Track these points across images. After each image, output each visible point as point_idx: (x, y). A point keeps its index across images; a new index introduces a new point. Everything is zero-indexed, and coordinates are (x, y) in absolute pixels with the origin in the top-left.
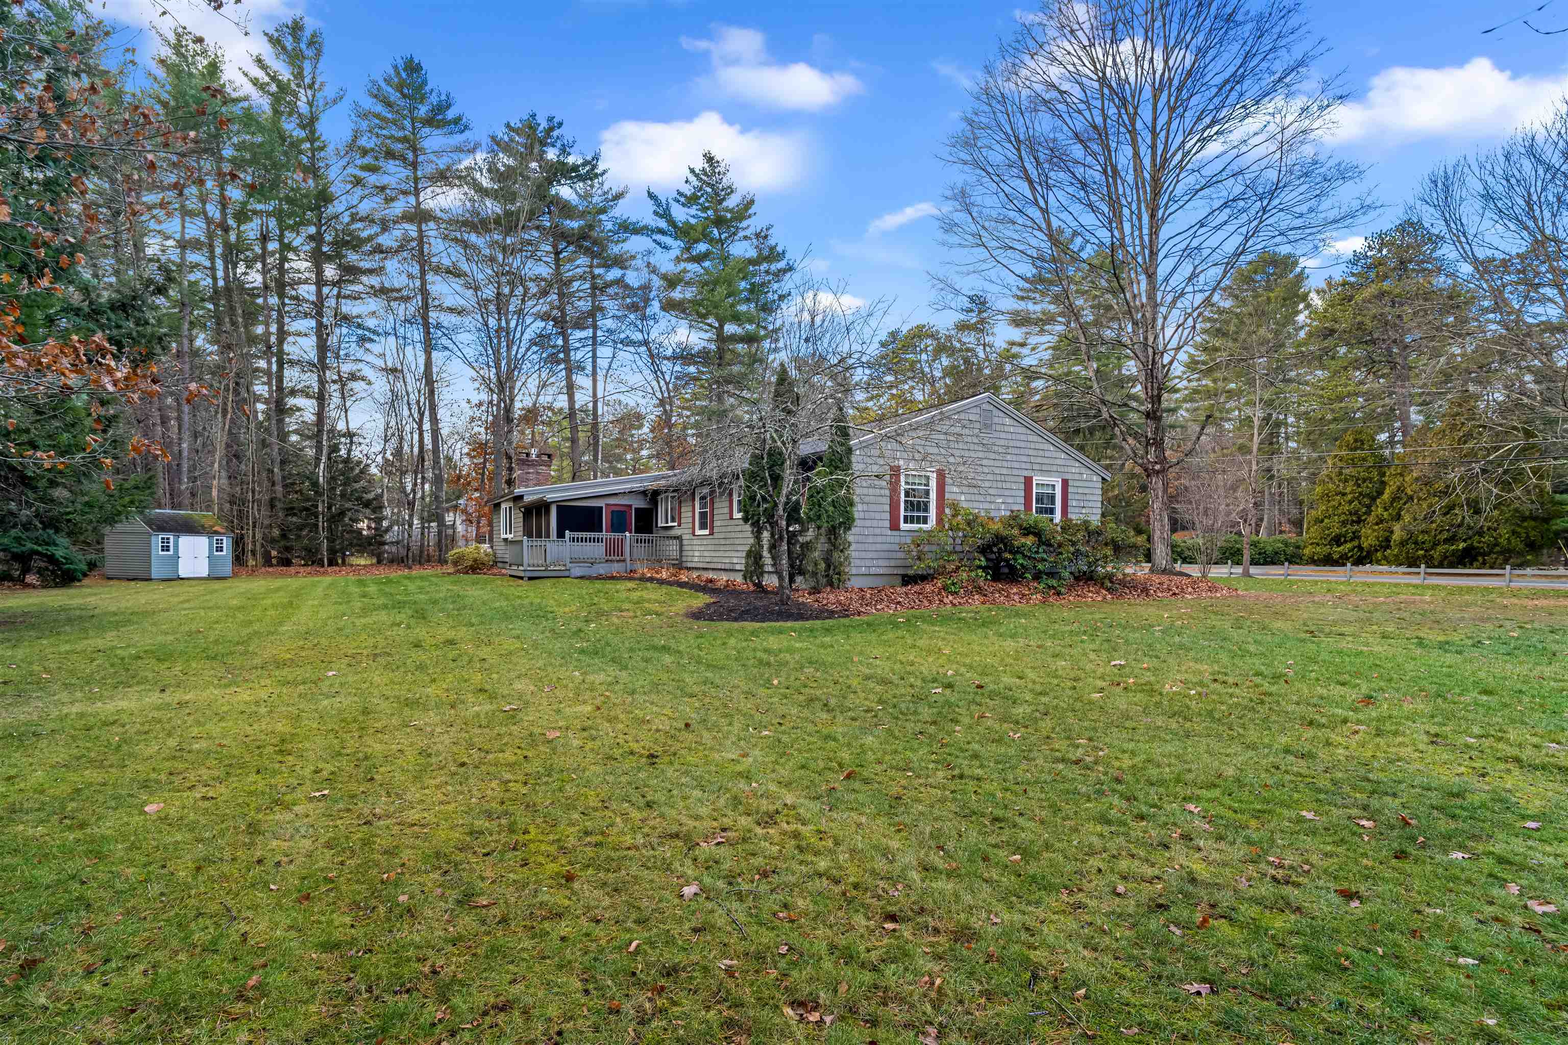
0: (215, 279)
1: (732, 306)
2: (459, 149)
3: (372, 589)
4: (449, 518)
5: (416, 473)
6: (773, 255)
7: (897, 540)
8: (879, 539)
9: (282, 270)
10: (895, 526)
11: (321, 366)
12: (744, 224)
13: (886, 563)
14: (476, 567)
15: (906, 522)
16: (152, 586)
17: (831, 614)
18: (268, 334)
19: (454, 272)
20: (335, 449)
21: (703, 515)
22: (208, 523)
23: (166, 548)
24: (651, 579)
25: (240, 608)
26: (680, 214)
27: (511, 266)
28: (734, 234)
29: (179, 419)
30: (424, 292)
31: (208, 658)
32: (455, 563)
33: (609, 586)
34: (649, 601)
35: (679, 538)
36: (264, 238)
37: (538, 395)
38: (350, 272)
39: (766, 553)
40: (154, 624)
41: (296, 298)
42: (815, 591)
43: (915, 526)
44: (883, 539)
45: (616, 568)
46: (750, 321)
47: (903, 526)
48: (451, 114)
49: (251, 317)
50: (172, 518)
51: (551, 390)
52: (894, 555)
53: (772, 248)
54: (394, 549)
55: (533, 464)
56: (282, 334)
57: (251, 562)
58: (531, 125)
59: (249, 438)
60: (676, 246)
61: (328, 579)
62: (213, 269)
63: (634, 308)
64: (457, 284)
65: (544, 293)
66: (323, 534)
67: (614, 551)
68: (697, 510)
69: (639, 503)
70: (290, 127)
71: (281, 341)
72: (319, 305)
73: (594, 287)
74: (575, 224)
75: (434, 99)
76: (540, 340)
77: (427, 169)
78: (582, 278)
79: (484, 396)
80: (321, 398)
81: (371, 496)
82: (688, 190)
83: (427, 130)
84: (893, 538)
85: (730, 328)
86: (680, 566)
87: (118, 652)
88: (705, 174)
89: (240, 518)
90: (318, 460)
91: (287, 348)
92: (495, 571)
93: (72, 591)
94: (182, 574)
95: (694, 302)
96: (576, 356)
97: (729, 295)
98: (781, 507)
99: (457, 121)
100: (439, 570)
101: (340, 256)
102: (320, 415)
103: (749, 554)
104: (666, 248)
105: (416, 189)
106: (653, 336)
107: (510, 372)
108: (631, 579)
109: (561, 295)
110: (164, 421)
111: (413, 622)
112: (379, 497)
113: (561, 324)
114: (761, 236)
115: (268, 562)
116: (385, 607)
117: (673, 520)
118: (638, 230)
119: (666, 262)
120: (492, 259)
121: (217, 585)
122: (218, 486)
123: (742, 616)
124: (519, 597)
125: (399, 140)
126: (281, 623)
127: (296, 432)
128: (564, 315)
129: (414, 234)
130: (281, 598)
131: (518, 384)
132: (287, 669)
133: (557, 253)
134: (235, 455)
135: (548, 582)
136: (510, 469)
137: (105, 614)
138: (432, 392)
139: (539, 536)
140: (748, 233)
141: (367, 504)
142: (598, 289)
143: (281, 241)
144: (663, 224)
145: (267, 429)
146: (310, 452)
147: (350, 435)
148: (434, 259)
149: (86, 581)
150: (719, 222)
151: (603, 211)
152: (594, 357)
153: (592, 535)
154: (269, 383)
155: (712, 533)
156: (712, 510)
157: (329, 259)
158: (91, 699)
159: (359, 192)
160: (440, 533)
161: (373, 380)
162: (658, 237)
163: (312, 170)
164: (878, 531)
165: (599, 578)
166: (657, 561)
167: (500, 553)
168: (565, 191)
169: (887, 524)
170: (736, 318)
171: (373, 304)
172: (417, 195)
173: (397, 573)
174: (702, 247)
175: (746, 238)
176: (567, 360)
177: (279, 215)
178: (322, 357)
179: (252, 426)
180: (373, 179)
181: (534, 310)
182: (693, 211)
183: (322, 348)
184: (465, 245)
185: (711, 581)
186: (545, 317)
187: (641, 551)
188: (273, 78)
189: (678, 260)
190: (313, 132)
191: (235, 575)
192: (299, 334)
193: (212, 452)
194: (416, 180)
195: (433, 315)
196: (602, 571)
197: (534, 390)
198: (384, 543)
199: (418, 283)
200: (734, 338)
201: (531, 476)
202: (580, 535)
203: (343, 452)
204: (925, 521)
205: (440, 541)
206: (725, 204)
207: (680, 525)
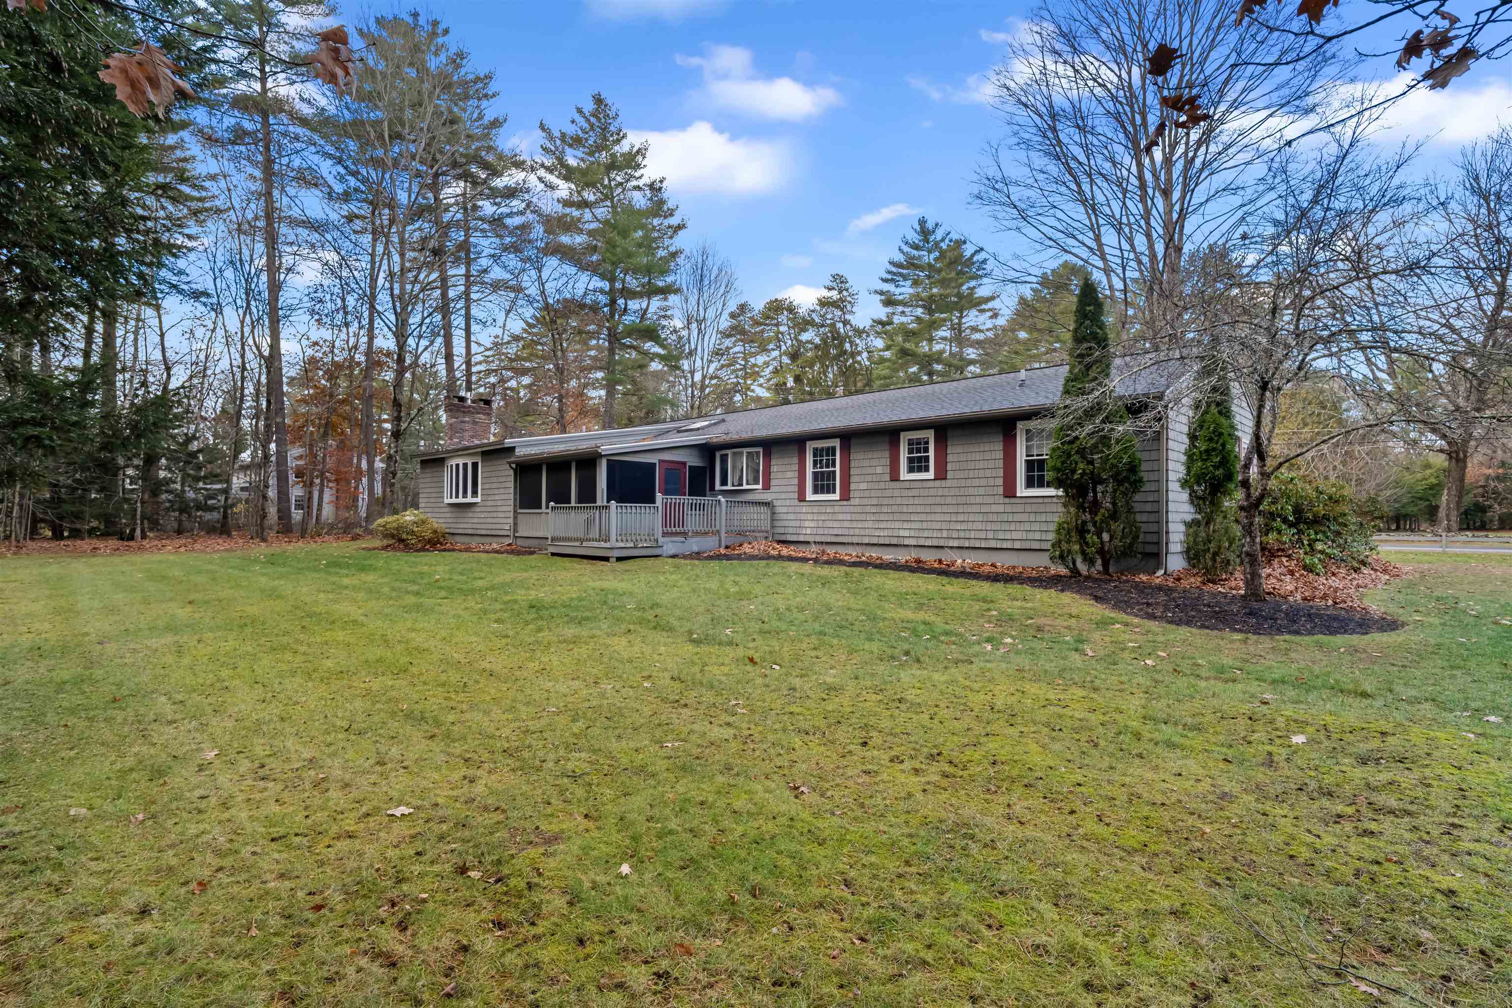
6: (665, 209)
12: (638, 173)
21: (823, 476)
35: (768, 504)
45: (710, 544)
53: (664, 202)
55: (471, 411)
60: (564, 187)
68: (809, 470)
69: (693, 460)
82: (574, 131)
86: (778, 539)
88: (594, 115)
104: (552, 187)
114: (654, 188)
117: (751, 482)
140: (640, 183)
144: (551, 161)
155: (844, 498)
156: (847, 468)
162: (543, 174)
175: (639, 187)
182: (581, 153)
189: (565, 203)
196: (696, 548)
206: (616, 149)
207: (767, 487)
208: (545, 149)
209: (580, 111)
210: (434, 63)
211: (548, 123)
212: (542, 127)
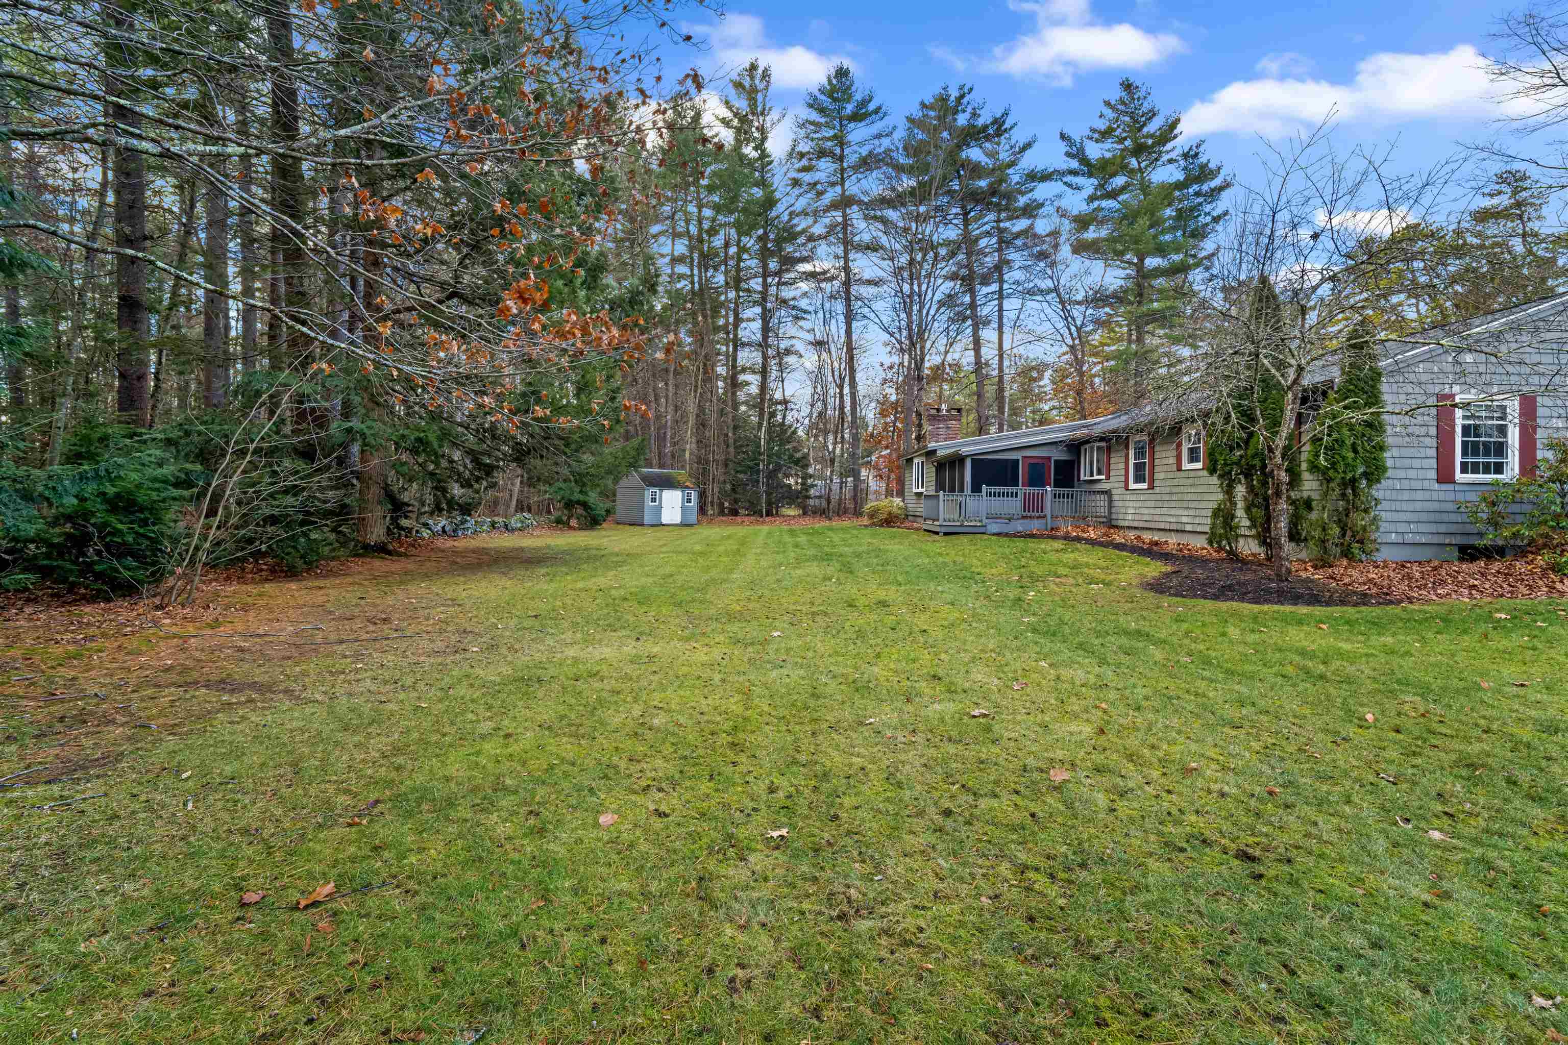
0: (692, 283)
1: (1155, 237)
2: (879, 136)
3: (802, 539)
4: (864, 472)
5: (836, 433)
6: (1204, 173)
7: (1451, 496)
8: (1420, 495)
9: (738, 269)
10: (1445, 476)
11: (763, 345)
12: (1169, 146)
13: (1433, 528)
14: (890, 521)
15: (1464, 470)
16: (646, 530)
17: (1364, 599)
18: (727, 324)
19: (872, 247)
20: (773, 415)
21: (1139, 467)
22: (681, 479)
23: (654, 500)
24: (1078, 539)
25: (702, 554)
26: (1094, 151)
27: (923, 233)
28: (1157, 160)
29: (667, 397)
30: (847, 269)
31: (675, 604)
32: (871, 516)
33: (1032, 544)
34: (1087, 565)
35: (1108, 493)
36: (727, 245)
37: (946, 353)
38: (789, 262)
39: (1240, 513)
40: (641, 566)
41: (748, 290)
42: (1322, 563)
43: (1481, 477)
44: (1427, 496)
45: (1035, 526)
46: (1177, 250)
47: (1459, 476)
48: (872, 107)
49: (716, 307)
50: (659, 476)
51: (958, 347)
52: (1445, 518)
53: (1203, 167)
54: (817, 502)
55: (944, 419)
56: (738, 320)
57: (710, 512)
58: (943, 99)
59: (712, 410)
60: (1089, 184)
61: (765, 528)
62: (692, 275)
63: (1042, 256)
64: (874, 257)
65: (953, 254)
66: (762, 488)
67: (1033, 507)
68: (1132, 462)
69: (1058, 455)
70: (749, 151)
71: (736, 326)
72: (764, 295)
73: (1001, 241)
74: (983, 184)
75: (858, 97)
76: (949, 300)
77: (852, 158)
78: (988, 234)
79: (896, 359)
80: (764, 372)
81: (798, 455)
82: (1102, 125)
83: (852, 125)
84: (1444, 492)
85: (1152, 262)
86: (1111, 524)
87: (613, 592)
88: (1122, 102)
89: (704, 475)
90: (760, 425)
91: (740, 333)
92: (907, 524)
93: (594, 533)
94: (664, 521)
95: (1110, 240)
96: (984, 311)
97: (1151, 226)
98: (1278, 453)
99: (877, 111)
100: (856, 522)
101: (780, 249)
102: (763, 387)
103: (1216, 513)
104: (1078, 188)
105: (842, 179)
106: (1062, 282)
107: (921, 333)
108: (1055, 538)
109: (969, 254)
110: (657, 400)
111: (842, 576)
112: (805, 457)
113: (969, 281)
114: (1190, 155)
115: (722, 512)
116: (815, 558)
117: (1099, 473)
118: (1045, 177)
119: (1076, 203)
120: (906, 230)
121: (686, 531)
122: (690, 448)
123: (1224, 593)
124: (940, 554)
125: (829, 139)
126: (731, 571)
127: (746, 403)
128: (972, 271)
129: (840, 219)
130: (732, 545)
131: (928, 344)
132: (737, 624)
133: (966, 214)
134: (702, 424)
135: (965, 539)
136: (920, 426)
137: (612, 554)
138: (851, 358)
139: (952, 490)
140: (1173, 155)
141: (797, 462)
142: (1005, 241)
143: (738, 245)
144: (1074, 164)
145: (724, 402)
146: (754, 419)
147: (785, 402)
148: (857, 238)
149: (604, 525)
150: (1139, 150)
151: (1012, 164)
152: (1001, 310)
153: (1005, 489)
154: (726, 365)
155: (1151, 487)
156: (1152, 460)
157: (772, 254)
158: (588, 641)
159: (797, 191)
160: (855, 487)
161: (802, 352)
162: (1069, 179)
163: (763, 183)
164: (1417, 485)
165: (1017, 535)
166: (1081, 518)
167: (911, 507)
168: (974, 154)
169: (1433, 475)
170: (1161, 250)
171: (804, 286)
172: (842, 184)
173: (820, 524)
174: (1120, 181)
175: (1170, 161)
176: (974, 316)
177: (738, 225)
178: (765, 337)
179: (714, 399)
180: (807, 177)
181: (944, 272)
182: (1109, 144)
183: (766, 329)
184: (884, 221)
185: (1156, 544)
186: (953, 277)
187: (1064, 507)
188: (736, 115)
189: (1091, 199)
190: (763, 151)
191: (699, 522)
192: (749, 320)
193: (686, 422)
194: (843, 170)
195: (855, 289)
196: (1020, 529)
197: (942, 349)
198: (809, 497)
199: (842, 262)
200: (1158, 272)
201: (941, 431)
202: (997, 489)
203: (779, 418)
204: (1499, 469)
205: (855, 496)
206: (1145, 130)
207: (1108, 478)
208: (1068, 154)
209: (1108, 104)
210: (962, 120)
211: (1067, 131)
212: (1063, 136)
